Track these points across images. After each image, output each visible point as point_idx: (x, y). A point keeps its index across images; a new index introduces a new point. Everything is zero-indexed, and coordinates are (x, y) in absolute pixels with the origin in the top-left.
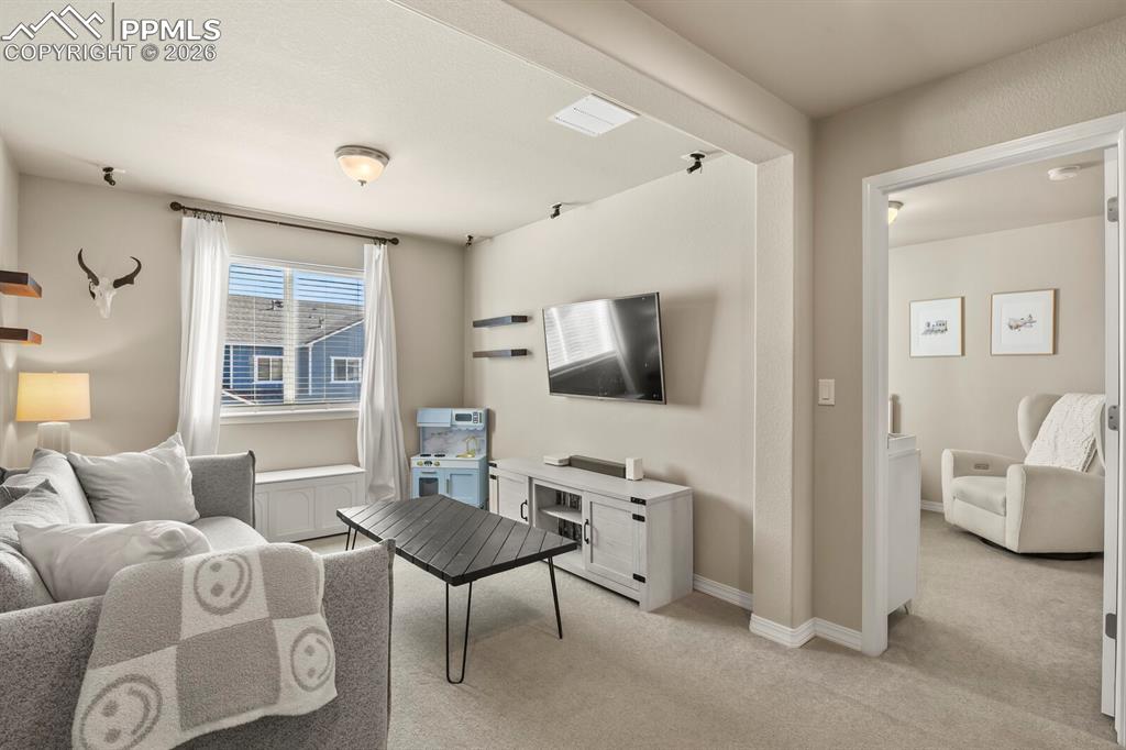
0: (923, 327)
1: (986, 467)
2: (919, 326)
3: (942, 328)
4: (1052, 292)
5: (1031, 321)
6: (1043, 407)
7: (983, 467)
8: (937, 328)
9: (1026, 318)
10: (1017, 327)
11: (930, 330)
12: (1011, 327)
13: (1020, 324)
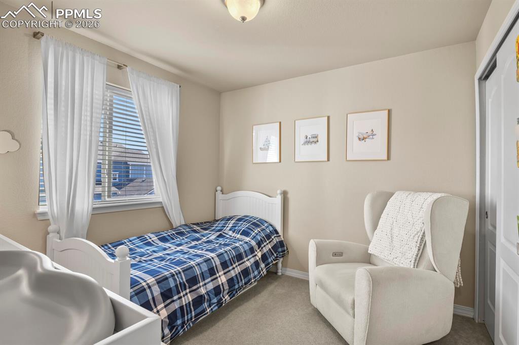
0: (303, 140)
1: (341, 254)
2: (300, 139)
3: (315, 140)
4: (386, 112)
5: (373, 134)
6: (382, 201)
7: (338, 255)
8: (312, 140)
9: (370, 132)
10: (364, 139)
11: (308, 142)
12: (359, 139)
13: (365, 136)
